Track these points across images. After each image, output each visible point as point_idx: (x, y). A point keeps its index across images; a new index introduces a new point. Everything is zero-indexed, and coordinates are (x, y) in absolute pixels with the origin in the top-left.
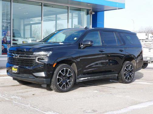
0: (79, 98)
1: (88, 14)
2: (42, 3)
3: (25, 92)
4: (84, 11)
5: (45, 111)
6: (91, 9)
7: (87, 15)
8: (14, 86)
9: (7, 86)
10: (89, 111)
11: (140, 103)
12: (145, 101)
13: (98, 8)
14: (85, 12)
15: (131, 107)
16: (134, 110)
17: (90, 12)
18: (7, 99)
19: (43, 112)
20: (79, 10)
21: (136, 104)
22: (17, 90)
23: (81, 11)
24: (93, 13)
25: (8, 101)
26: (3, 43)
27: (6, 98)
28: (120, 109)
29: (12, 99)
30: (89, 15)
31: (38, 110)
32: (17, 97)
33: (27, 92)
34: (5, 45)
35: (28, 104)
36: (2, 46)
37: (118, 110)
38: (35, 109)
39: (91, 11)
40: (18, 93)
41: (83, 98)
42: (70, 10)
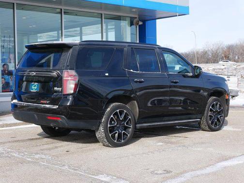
0: (138, 154)
1: (132, 24)
2: (61, 9)
3: (52, 149)
4: (126, 20)
5: (94, 175)
6: (137, 16)
7: (131, 26)
8: (33, 139)
9: (23, 141)
10: (160, 172)
11: (230, 158)
12: (237, 155)
13: (146, 14)
14: (127, 22)
15: (219, 163)
16: (225, 168)
17: (135, 21)
18: (30, 160)
19: (91, 176)
20: (118, 18)
21: (226, 160)
22: (40, 145)
23: (120, 20)
24: (141, 23)
25: (31, 162)
26: (3, 74)
27: (28, 158)
28: (205, 167)
29: (36, 159)
30: (134, 27)
31: (82, 173)
32: (43, 156)
33: (56, 147)
34: (6, 77)
35: (64, 165)
36: (2, 78)
37: (201, 169)
38: (78, 172)
39: (137, 19)
40: (42, 150)
41: (143, 153)
42: (104, 18)
